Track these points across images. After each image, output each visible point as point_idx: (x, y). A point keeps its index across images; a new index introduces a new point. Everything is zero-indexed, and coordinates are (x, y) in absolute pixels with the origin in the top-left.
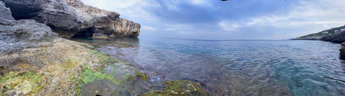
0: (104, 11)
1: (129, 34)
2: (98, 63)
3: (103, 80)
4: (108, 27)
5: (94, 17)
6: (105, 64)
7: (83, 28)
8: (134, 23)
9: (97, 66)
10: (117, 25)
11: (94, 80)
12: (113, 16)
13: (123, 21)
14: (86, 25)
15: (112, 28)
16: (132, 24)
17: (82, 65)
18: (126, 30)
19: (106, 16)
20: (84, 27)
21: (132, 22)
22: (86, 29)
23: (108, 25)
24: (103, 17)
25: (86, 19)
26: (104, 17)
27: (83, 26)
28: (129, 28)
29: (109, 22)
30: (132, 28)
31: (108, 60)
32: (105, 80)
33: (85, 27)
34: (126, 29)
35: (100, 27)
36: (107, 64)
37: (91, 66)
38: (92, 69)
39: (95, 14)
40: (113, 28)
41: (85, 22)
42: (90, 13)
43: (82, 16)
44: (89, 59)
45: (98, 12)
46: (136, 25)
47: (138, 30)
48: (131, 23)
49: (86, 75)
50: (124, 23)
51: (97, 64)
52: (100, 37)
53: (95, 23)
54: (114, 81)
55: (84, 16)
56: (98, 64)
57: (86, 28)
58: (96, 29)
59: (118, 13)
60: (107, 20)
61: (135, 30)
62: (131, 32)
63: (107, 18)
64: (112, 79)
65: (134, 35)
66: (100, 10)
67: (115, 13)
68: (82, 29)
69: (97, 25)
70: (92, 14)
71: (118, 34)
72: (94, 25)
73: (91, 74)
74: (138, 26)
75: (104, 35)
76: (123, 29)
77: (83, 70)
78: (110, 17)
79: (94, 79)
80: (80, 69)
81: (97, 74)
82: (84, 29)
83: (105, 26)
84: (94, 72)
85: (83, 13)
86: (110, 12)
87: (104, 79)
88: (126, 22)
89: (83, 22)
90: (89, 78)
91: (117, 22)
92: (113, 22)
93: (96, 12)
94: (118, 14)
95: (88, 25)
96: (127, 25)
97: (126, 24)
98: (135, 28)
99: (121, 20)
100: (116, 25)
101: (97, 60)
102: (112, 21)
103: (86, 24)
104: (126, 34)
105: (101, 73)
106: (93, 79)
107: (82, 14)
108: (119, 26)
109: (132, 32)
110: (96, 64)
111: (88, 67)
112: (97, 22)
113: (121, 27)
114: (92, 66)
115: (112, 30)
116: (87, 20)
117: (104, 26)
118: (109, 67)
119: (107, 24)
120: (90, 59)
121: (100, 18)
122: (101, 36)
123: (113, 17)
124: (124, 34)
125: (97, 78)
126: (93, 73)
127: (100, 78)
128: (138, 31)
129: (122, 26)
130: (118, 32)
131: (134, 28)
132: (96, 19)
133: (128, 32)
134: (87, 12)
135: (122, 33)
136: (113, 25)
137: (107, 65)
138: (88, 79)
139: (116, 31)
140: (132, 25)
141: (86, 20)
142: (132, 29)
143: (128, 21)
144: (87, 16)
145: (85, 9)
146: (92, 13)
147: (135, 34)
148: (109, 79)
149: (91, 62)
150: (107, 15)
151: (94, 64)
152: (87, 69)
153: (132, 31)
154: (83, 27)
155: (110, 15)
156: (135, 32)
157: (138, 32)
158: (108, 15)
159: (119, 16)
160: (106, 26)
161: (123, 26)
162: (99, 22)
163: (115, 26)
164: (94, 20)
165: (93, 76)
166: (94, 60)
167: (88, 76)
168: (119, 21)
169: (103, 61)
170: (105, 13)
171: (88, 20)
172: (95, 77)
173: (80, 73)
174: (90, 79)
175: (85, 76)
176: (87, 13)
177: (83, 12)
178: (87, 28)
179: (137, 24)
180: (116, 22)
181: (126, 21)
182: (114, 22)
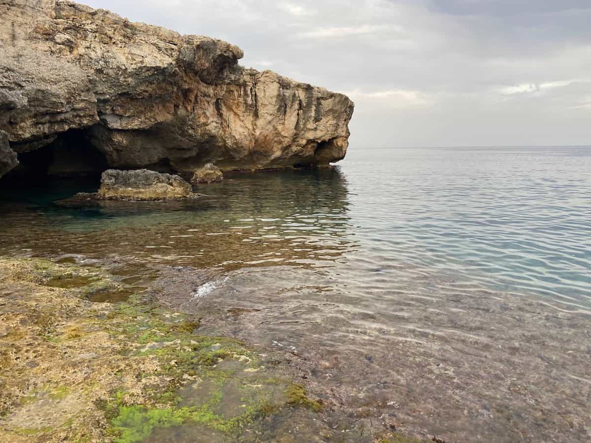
0: (156, 32)
1: (296, 155)
2: (159, 375)
3: (180, 427)
4: (183, 121)
5: (99, 71)
6: (183, 372)
7: (27, 135)
8: (316, 94)
9: (156, 387)
10: (230, 109)
11: (151, 432)
12: (205, 63)
13: (260, 86)
14: (47, 118)
15: (205, 124)
16: (310, 98)
17: (103, 397)
18: (278, 134)
19: (164, 61)
20: (34, 131)
21: (308, 88)
22: (50, 140)
23: (181, 112)
24: (149, 69)
25: (43, 80)
26: (157, 69)
27: (29, 123)
28: (291, 119)
29: (186, 93)
30: (307, 120)
31: (193, 354)
32: (184, 425)
33: (45, 129)
34: (280, 128)
35: (135, 124)
36: (192, 372)
37: (132, 395)
38: (141, 400)
39: (98, 51)
40: (213, 127)
41: (38, 99)
42: (70, 46)
43: (12, 63)
44: (123, 366)
45: (118, 37)
46: (327, 104)
47: (337, 126)
48: (301, 94)
49: (125, 425)
50: (268, 93)
51: (154, 380)
52: (147, 193)
53: (105, 101)
54: (215, 423)
55: (29, 66)
56: (157, 379)
57: (46, 136)
58: (118, 138)
59: (233, 44)
60: (176, 84)
61: (322, 130)
62: (304, 142)
63: (175, 74)
64: (210, 419)
65: (318, 158)
66: (133, 28)
67: (214, 43)
68: (26, 141)
69: (121, 117)
70: (81, 50)
71: (238, 157)
72: (100, 113)
73: (138, 416)
74: (337, 108)
75: (163, 177)
76: (263, 126)
77: (111, 415)
78: (187, 66)
79: (152, 427)
80: (99, 414)
81: (161, 412)
82: (35, 138)
83: (163, 116)
84: (146, 410)
85: (21, 43)
86: (188, 43)
87: (184, 423)
88: (273, 89)
89: (25, 101)
90: (134, 431)
91: (230, 92)
92: (205, 95)
93: (107, 40)
94: (228, 46)
95: (59, 118)
96: (283, 106)
97: (274, 100)
98: (324, 120)
99: (247, 78)
100: (224, 109)
101: (152, 366)
102: (203, 87)
103: (46, 113)
104: (278, 154)
105: (171, 405)
106: (147, 429)
107: (11, 51)
108: (241, 110)
109: (310, 141)
110: (151, 382)
111: (127, 398)
112: (120, 95)
113: (249, 119)
114: (137, 391)
115: (206, 137)
116: (53, 89)
117: (160, 119)
118: (200, 380)
119: (176, 106)
120: (128, 368)
121: (136, 74)
122: (147, 182)
123: (207, 65)
124: (266, 154)
125: (159, 422)
126: (144, 414)
127: (170, 422)
128: (341, 132)
129: (256, 115)
130: (238, 148)
131: (317, 120)
132: (115, 83)
133: (286, 142)
134: (49, 36)
135: (259, 150)
136: (211, 110)
137: (190, 375)
138: (133, 434)
139: (229, 142)
140: (309, 105)
141: (43, 86)
142: (311, 125)
143: (284, 84)
144: (53, 61)
145: (29, 20)
146: (85, 44)
147: (326, 153)
148: (199, 422)
149: (129, 380)
150: (170, 60)
151: (144, 381)
152: (124, 404)
153: (310, 135)
154: (27, 130)
155: (188, 56)
156: (327, 138)
157: (340, 142)
158: (178, 60)
159: (236, 56)
160: (169, 117)
161: (262, 111)
162: (127, 97)
163: (220, 115)
164: (100, 88)
165: (146, 420)
166: (142, 366)
167: (133, 426)
168: (240, 86)
169: (173, 363)
170: (162, 44)
171: (59, 90)
172: (152, 421)
173: (103, 425)
174: (138, 431)
175: (122, 428)
176: (49, 44)
177: (14, 37)
178: (56, 133)
179: (332, 95)
180: (222, 92)
181: (276, 86)
182: (211, 91)
